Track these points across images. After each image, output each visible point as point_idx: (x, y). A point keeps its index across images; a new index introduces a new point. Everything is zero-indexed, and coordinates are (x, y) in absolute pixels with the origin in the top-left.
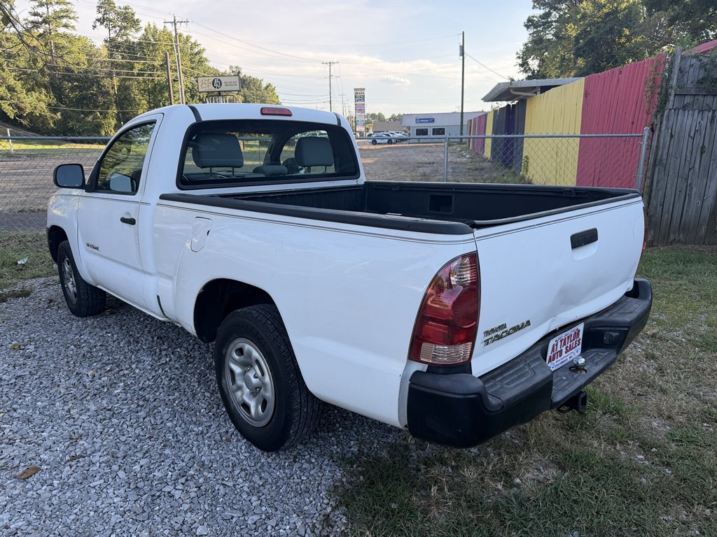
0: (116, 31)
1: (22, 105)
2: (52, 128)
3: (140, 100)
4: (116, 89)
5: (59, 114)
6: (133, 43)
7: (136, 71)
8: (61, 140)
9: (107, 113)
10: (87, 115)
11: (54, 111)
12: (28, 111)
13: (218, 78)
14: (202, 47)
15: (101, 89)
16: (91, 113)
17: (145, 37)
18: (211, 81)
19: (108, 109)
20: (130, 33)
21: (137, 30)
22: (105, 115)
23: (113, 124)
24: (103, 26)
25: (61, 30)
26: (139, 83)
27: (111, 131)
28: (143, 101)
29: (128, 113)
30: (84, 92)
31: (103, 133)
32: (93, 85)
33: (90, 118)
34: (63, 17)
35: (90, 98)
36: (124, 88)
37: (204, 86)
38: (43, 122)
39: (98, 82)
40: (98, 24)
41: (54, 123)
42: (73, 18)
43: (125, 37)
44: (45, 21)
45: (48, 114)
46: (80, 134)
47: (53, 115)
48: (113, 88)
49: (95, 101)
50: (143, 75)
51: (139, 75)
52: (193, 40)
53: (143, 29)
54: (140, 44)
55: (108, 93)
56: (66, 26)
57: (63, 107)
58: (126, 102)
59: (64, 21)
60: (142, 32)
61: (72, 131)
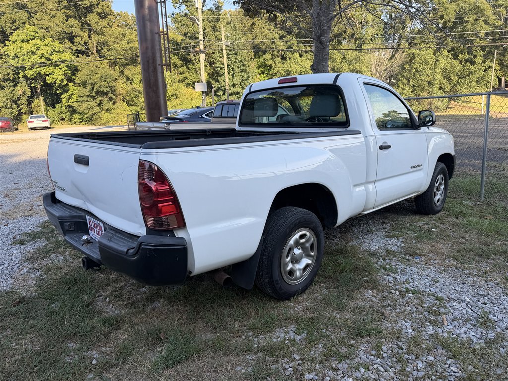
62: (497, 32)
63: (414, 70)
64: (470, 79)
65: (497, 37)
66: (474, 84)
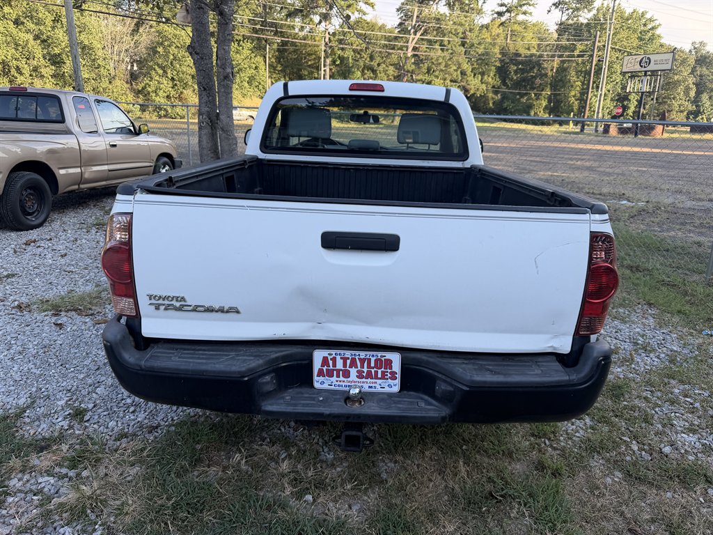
0: (568, 14)
1: (468, 87)
2: (491, 108)
3: (575, 82)
4: (554, 71)
5: (499, 95)
6: (582, 24)
7: (576, 53)
8: (495, 118)
9: (541, 95)
10: (522, 95)
11: (496, 93)
12: (472, 92)
13: (647, 56)
14: (657, 23)
15: (540, 71)
16: (526, 94)
17: (596, 18)
18: (639, 60)
19: (542, 90)
20: (583, 14)
21: (589, 11)
22: (538, 97)
23: (544, 105)
24: (557, 10)
25: (521, 18)
26: (578, 64)
27: (540, 112)
28: (577, 83)
29: (559, 94)
30: (525, 75)
31: (532, 113)
32: (534, 67)
33: (524, 100)
34: (524, 5)
35: (529, 80)
36: (562, 70)
37: (629, 65)
38: (484, 103)
39: (539, 65)
40: (554, 7)
41: (494, 103)
42: (533, 5)
43: (575, 19)
44: (508, 11)
45: (490, 95)
46: (512, 113)
47: (494, 96)
48: (552, 70)
49: (533, 83)
50: (582, 56)
51: (579, 56)
52: (648, 16)
53: (596, 9)
54: (588, 25)
55: (546, 75)
56: (525, 13)
57: (504, 89)
58: (561, 83)
59: (524, 8)
60: (594, 12)
61: (505, 111)
62: (259, 21)
63: (172, 57)
64: (240, 78)
65: (258, 27)
66: (246, 84)
